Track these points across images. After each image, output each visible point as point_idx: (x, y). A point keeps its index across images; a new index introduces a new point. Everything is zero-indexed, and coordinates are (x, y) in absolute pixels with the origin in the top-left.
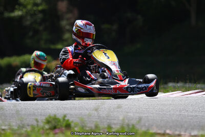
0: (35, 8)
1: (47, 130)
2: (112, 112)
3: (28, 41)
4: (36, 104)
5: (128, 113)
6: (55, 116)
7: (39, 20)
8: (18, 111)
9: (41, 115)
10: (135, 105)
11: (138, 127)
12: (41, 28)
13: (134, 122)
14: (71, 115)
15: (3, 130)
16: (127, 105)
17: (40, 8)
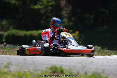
0: (48, 4)
1: (50, 73)
2: (88, 65)
3: (42, 22)
4: (45, 58)
5: (97, 66)
6: (55, 66)
7: (49, 11)
8: (34, 61)
9: (47, 65)
10: (101, 62)
11: (102, 74)
12: (50, 15)
13: (100, 71)
14: (64, 65)
15: (25, 72)
16: (97, 61)
17: (51, 4)
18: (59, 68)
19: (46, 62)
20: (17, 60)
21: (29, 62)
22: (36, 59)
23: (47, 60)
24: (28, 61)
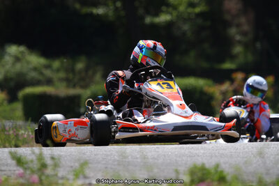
18: (213, 171)
19: (184, 158)
20: (109, 158)
21: (139, 160)
22: (158, 152)
23: (186, 153)
24: (137, 158)
